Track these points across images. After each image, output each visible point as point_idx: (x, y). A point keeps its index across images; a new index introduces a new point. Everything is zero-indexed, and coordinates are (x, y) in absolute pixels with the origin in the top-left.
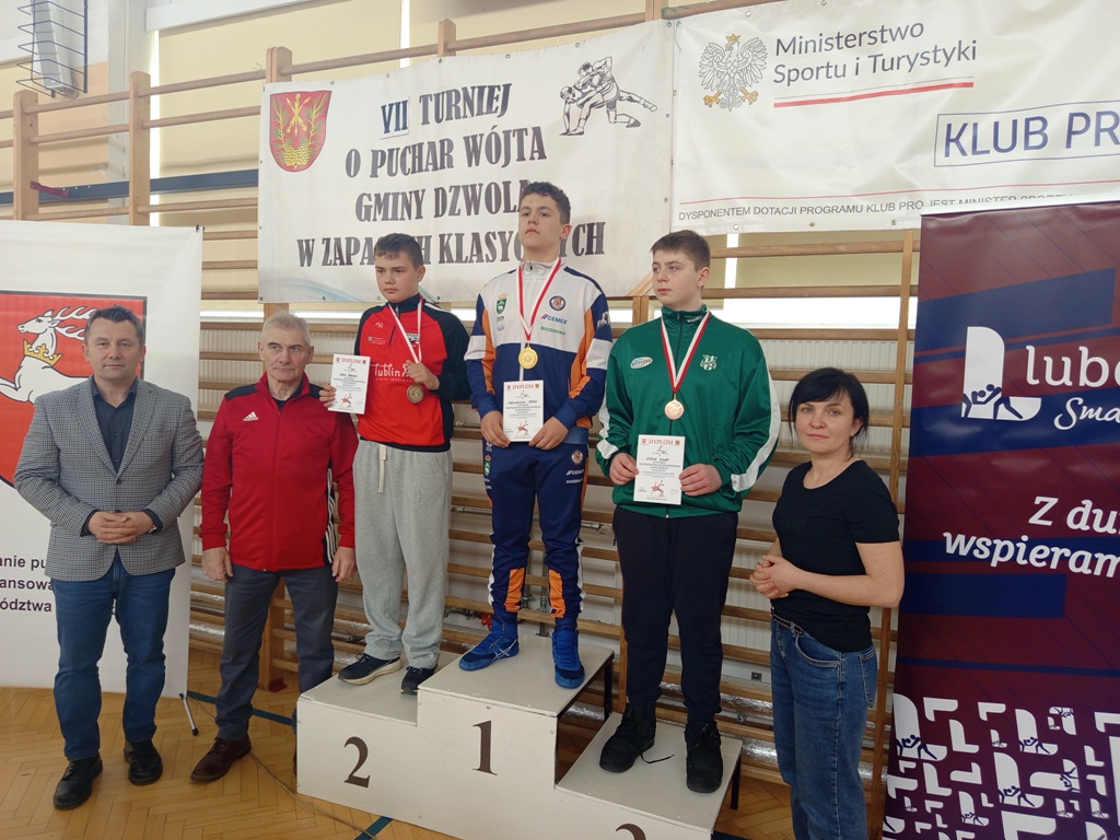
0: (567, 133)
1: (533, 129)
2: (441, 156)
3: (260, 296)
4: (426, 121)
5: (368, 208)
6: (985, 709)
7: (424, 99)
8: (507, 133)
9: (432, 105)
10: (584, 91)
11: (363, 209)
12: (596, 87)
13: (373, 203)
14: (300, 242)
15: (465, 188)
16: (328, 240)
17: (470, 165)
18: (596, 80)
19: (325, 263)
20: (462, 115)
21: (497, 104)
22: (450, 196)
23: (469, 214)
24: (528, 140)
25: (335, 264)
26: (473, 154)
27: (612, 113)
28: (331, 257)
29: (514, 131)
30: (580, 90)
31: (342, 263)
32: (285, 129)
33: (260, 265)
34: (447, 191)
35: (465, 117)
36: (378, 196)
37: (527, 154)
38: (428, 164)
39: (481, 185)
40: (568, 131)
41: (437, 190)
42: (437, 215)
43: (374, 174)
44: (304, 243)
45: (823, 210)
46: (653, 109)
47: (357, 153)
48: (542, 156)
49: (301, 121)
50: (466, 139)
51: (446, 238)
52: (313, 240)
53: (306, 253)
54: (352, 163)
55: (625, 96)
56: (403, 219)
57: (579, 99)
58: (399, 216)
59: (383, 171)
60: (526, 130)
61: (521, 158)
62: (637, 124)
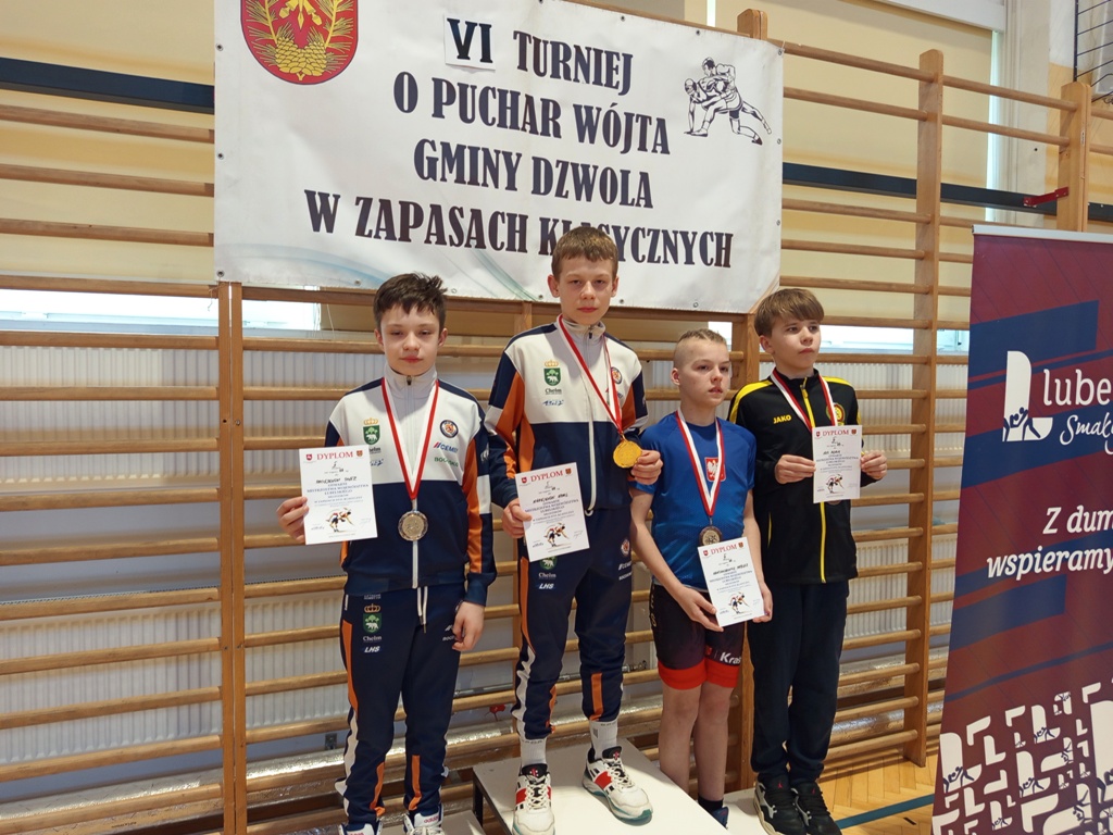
0: (690, 132)
1: (658, 119)
7: (521, 37)
8: (629, 116)
9: (530, 49)
10: (709, 94)
11: (426, 162)
12: (720, 94)
14: (310, 195)
15: (575, 166)
16: (368, 202)
17: (581, 139)
18: (720, 86)
19: (360, 231)
20: (573, 76)
21: (618, 78)
22: (556, 173)
23: (578, 198)
24: (652, 129)
25: (378, 237)
26: (586, 128)
27: (735, 122)
28: (371, 225)
29: (638, 116)
31: (391, 237)
32: (275, 10)
34: (553, 164)
35: (577, 80)
36: (446, 146)
37: (650, 144)
38: (525, 122)
39: (595, 168)
40: (692, 130)
41: (537, 161)
42: (536, 191)
43: (438, 113)
44: (318, 198)
46: (769, 131)
47: (411, 79)
48: (665, 151)
49: (310, 8)
50: (578, 108)
51: (551, 224)
52: (337, 197)
53: (322, 212)
54: (405, 92)
56: (486, 185)
57: (704, 101)
58: (480, 180)
59: (451, 111)
60: (650, 118)
61: (642, 147)
62: (759, 142)
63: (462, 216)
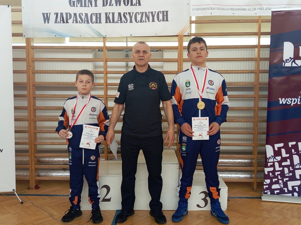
3: (24, 35)
5: (74, 2)
6: (291, 144)
11: (72, 2)
13: (76, 0)
14: (43, 14)
16: (57, 14)
19: (56, 22)
23: (117, 5)
25: (60, 23)
28: (59, 20)
42: (104, 5)
44: (45, 14)
45: (236, 9)
51: (108, 14)
53: (46, 18)
56: (88, 6)
63: (82, 15)
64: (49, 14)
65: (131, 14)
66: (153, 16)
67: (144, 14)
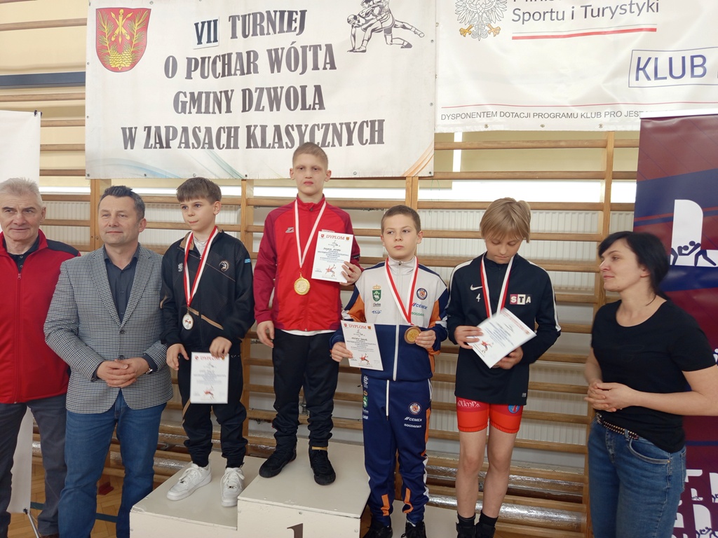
0: (353, 50)
1: (326, 45)
2: (249, 64)
3: (87, 173)
4: (234, 36)
5: (184, 103)
7: (233, 19)
8: (304, 48)
9: (239, 24)
10: (367, 19)
11: (180, 104)
12: (376, 16)
13: (188, 99)
14: (124, 129)
15: (268, 90)
16: (149, 128)
17: (272, 72)
18: (376, 11)
19: (146, 146)
20: (266, 32)
21: (296, 25)
22: (255, 96)
23: (272, 110)
24: (322, 54)
25: (155, 147)
26: (275, 63)
27: (389, 38)
28: (152, 141)
29: (310, 46)
30: (364, 18)
31: (162, 147)
32: (110, 38)
33: (87, 148)
34: (253, 91)
35: (268, 34)
36: (192, 94)
37: (321, 65)
38: (236, 70)
39: (282, 88)
40: (354, 48)
41: (244, 91)
42: (244, 110)
43: (189, 77)
44: (127, 131)
45: (549, 116)
46: (422, 35)
47: (174, 59)
48: (333, 67)
49: (124, 31)
50: (269, 51)
51: (252, 128)
52: (136, 128)
53: (129, 138)
54: (170, 67)
55: (399, 24)
56: (214, 113)
57: (363, 24)
58: (211, 110)
59: (196, 74)
60: (320, 46)
61: (316, 67)
62: (409, 46)
63: (200, 132)
64: (133, 130)
65: (303, 128)
66: (350, 133)
67: (331, 127)
